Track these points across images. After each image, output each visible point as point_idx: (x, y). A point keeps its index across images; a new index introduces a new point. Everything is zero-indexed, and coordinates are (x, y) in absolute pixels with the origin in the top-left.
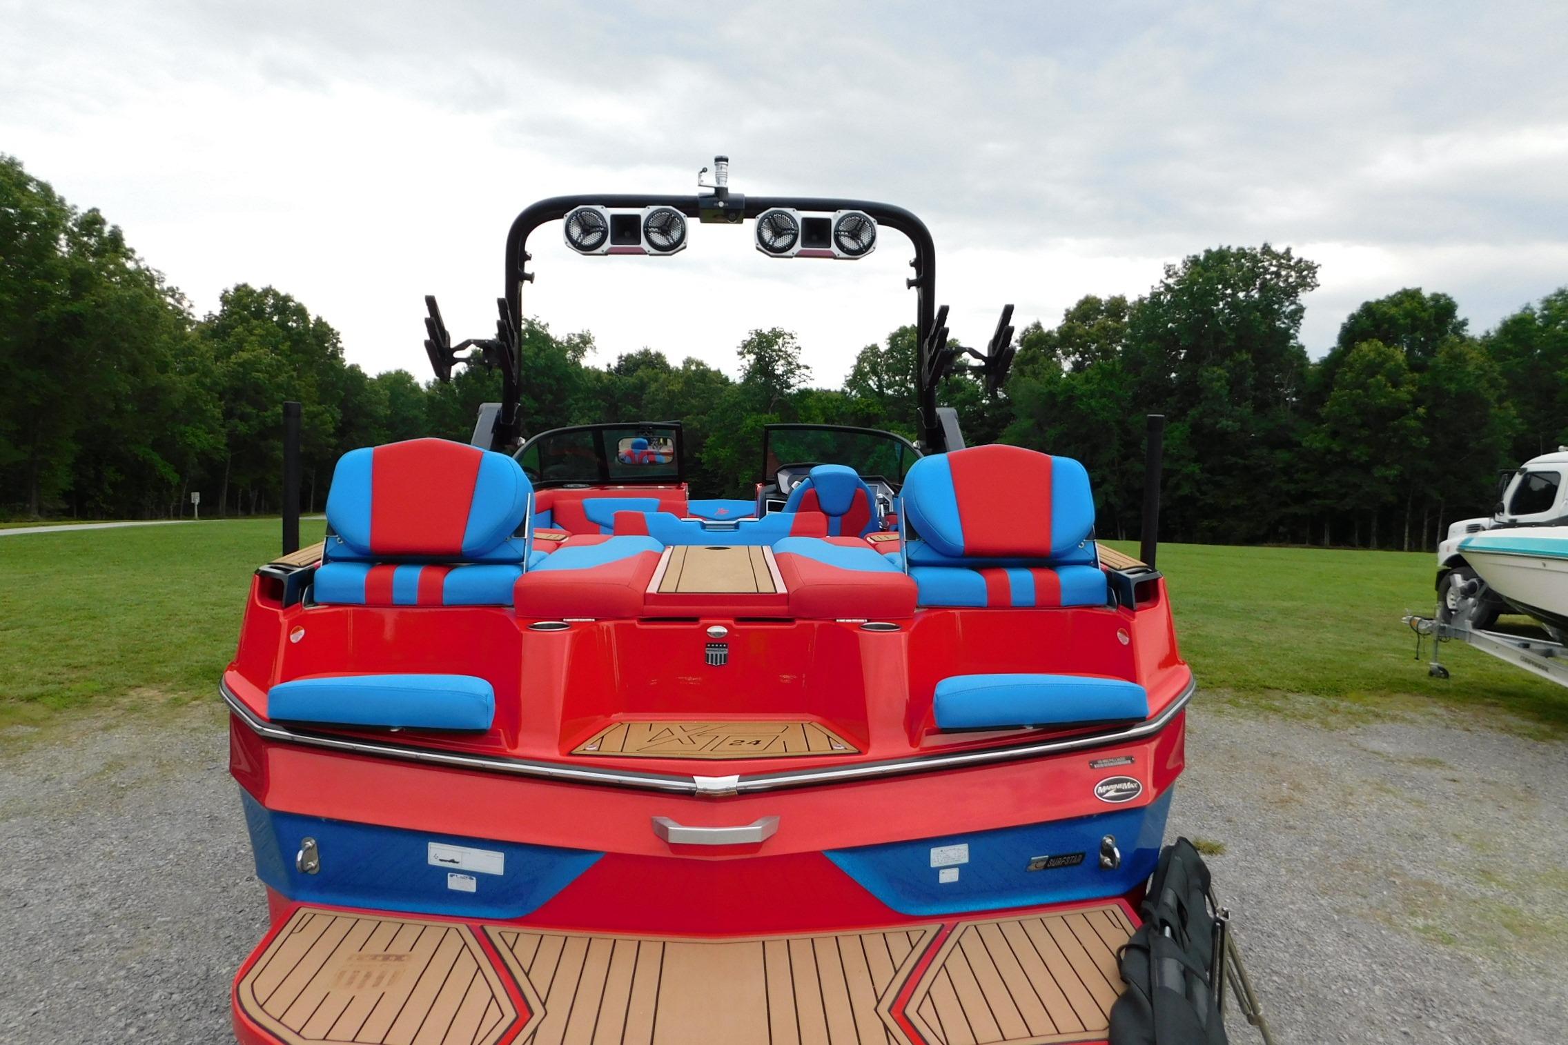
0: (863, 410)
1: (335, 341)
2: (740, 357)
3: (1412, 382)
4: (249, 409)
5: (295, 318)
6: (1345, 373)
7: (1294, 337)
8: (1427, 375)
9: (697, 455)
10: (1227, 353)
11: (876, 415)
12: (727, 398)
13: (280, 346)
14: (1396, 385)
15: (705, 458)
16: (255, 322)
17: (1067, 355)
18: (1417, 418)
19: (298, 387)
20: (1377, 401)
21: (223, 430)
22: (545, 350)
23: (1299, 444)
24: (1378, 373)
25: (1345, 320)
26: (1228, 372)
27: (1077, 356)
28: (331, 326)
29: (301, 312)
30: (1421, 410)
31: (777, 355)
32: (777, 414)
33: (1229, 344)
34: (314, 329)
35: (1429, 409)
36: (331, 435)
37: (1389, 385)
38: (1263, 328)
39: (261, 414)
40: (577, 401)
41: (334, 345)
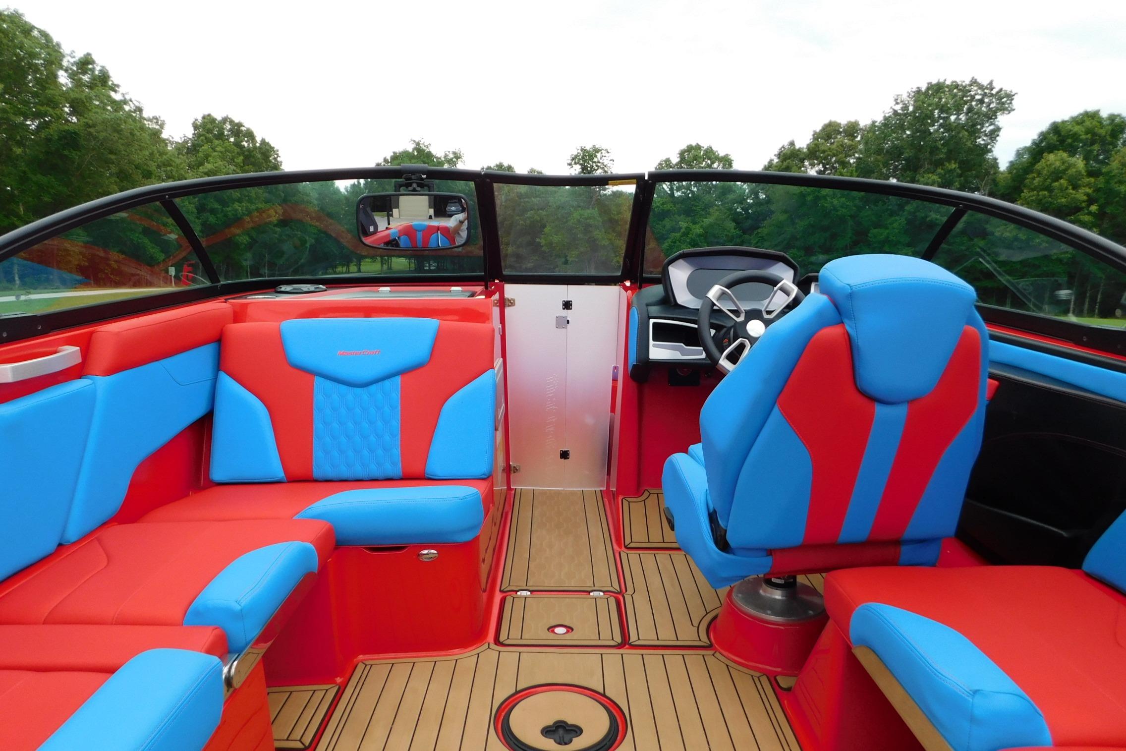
0: (659, 207)
1: (276, 156)
2: (569, 167)
3: (1088, 185)
4: (216, 206)
6: (1034, 178)
7: (990, 151)
8: (1101, 179)
9: (538, 240)
10: (939, 163)
11: (669, 211)
12: (560, 198)
13: (235, 160)
14: (1075, 187)
15: (543, 242)
16: (216, 142)
17: (813, 165)
18: (1090, 213)
20: (1059, 201)
21: (197, 220)
23: (993, 234)
24: (1061, 178)
25: (1035, 137)
26: (940, 178)
27: (821, 166)
28: (272, 145)
29: (250, 135)
30: (1094, 208)
31: (597, 166)
32: (596, 209)
33: (941, 156)
34: (260, 148)
35: (1101, 208)
36: (275, 226)
37: (1070, 187)
38: (969, 144)
39: (224, 209)
41: (275, 159)
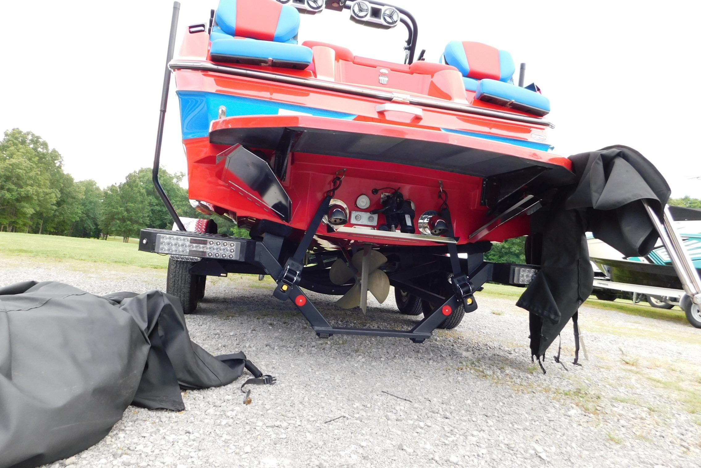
5: (42, 147)
19: (40, 179)
22: (163, 177)
40: (176, 201)
